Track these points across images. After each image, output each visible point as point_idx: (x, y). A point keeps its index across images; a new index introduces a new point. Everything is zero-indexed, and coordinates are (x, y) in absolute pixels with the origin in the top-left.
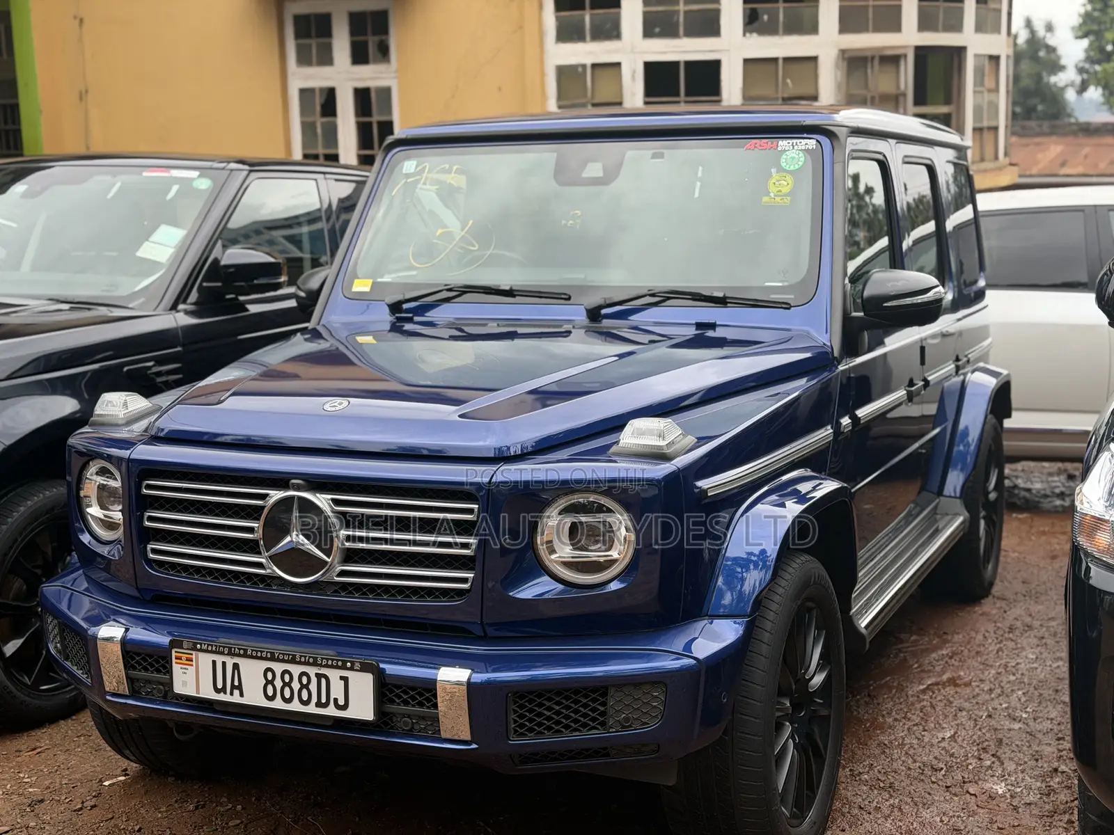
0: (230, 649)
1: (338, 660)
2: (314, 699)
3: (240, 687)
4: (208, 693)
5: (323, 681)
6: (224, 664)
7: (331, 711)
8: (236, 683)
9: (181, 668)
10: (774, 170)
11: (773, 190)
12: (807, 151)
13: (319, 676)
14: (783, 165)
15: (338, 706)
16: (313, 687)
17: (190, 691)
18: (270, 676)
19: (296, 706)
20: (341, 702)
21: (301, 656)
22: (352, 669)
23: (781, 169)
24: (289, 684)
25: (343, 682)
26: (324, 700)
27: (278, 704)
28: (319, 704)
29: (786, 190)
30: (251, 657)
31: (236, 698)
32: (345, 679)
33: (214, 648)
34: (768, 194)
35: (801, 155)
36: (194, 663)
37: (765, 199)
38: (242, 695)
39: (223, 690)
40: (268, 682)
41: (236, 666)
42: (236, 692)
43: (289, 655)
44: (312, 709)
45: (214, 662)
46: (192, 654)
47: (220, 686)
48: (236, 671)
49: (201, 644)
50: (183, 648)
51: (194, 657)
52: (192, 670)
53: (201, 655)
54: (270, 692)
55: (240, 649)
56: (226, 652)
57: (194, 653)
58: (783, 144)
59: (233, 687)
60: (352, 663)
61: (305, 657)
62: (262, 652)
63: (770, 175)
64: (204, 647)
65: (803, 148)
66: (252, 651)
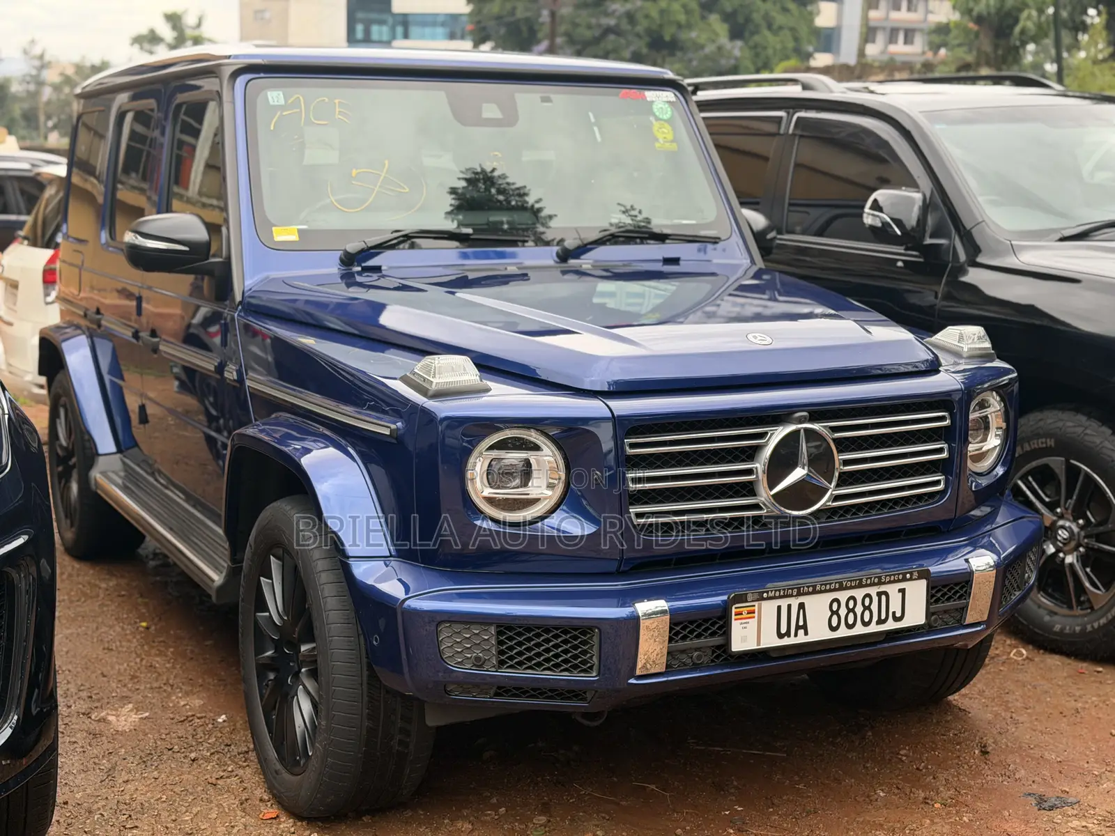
0: (799, 589)
1: (899, 574)
2: (875, 618)
3: (805, 627)
4: (770, 640)
5: (884, 598)
6: (789, 607)
7: (891, 625)
8: (801, 623)
9: (741, 624)
10: (652, 119)
11: (660, 136)
12: (669, 102)
13: (879, 594)
14: (657, 114)
15: (896, 619)
16: (874, 607)
17: (751, 645)
18: (835, 606)
19: (859, 630)
20: (898, 614)
21: (867, 579)
22: (911, 579)
23: (657, 119)
24: (852, 610)
25: (901, 594)
26: (883, 617)
27: (843, 632)
28: (880, 622)
29: (670, 137)
30: (821, 592)
31: (801, 638)
32: (902, 591)
33: (782, 593)
34: (657, 140)
35: (667, 106)
36: (756, 615)
37: (657, 145)
38: (806, 633)
39: (788, 634)
40: (833, 613)
41: (802, 606)
42: (801, 632)
43: (856, 580)
44: (874, 628)
45: (779, 608)
46: (754, 606)
47: (783, 630)
48: (801, 611)
49: (767, 592)
50: (747, 601)
51: (756, 608)
52: (753, 623)
53: (764, 603)
54: (834, 623)
55: (808, 587)
56: (795, 593)
57: (756, 604)
58: (650, 95)
59: (798, 627)
60: (911, 574)
61: (871, 578)
62: (830, 584)
63: (652, 123)
64: (771, 594)
65: (666, 99)
66: (821, 585)
